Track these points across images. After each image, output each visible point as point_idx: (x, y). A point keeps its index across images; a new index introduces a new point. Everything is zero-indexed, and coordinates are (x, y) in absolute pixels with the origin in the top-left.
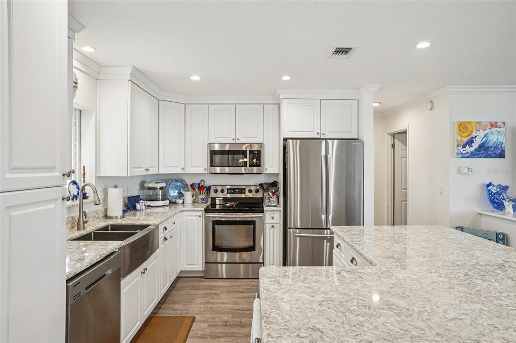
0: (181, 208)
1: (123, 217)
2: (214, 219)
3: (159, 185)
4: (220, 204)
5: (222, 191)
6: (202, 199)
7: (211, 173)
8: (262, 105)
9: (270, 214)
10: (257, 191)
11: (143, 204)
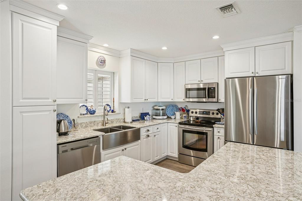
0: (173, 121)
1: (131, 122)
2: (184, 129)
3: (161, 108)
4: (193, 121)
5: (196, 113)
6: (184, 117)
7: (187, 102)
8: (217, 57)
9: (217, 129)
10: (217, 114)
11: (148, 117)
